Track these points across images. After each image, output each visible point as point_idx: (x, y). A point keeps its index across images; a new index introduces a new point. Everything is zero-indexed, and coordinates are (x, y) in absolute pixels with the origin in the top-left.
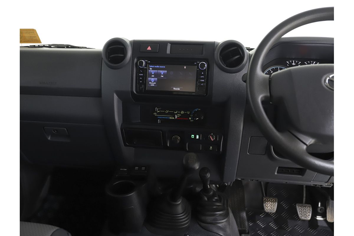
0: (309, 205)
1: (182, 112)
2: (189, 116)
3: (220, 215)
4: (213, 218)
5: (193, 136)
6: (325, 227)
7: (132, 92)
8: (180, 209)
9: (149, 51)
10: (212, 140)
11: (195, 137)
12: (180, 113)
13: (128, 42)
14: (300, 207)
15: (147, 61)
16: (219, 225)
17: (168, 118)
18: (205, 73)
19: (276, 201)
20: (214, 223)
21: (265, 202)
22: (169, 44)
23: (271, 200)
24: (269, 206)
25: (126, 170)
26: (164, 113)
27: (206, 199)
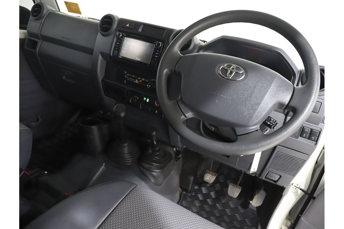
0: (240, 187)
1: (143, 79)
2: (147, 83)
3: (157, 166)
4: (150, 166)
5: (145, 98)
6: (254, 210)
7: (110, 55)
8: (126, 150)
9: (127, 28)
10: (156, 105)
11: (146, 100)
12: (142, 80)
13: (117, 20)
14: (232, 186)
15: (124, 34)
16: (153, 173)
17: (133, 81)
18: (159, 51)
19: (215, 175)
20: (150, 170)
21: (207, 174)
22: (142, 25)
23: (211, 173)
24: (208, 177)
25: (102, 112)
26: (131, 77)
27: (151, 152)
